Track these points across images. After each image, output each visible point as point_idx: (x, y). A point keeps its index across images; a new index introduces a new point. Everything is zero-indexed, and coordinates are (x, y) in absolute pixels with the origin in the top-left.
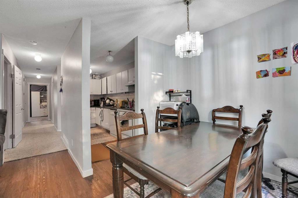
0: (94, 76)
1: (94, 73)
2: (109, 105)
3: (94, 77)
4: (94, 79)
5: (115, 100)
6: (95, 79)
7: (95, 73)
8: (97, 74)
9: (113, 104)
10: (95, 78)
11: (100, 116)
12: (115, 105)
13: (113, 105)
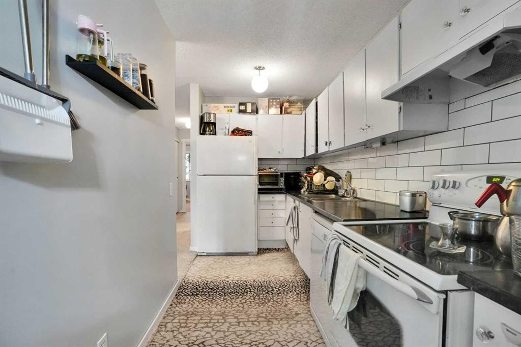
0: (286, 105)
1: (288, 98)
2: (322, 192)
3: (286, 109)
4: (288, 113)
5: (343, 174)
6: (290, 113)
7: (290, 97)
8: (294, 98)
9: (336, 187)
10: (288, 111)
11: (290, 224)
12: (341, 192)
13: (335, 191)
